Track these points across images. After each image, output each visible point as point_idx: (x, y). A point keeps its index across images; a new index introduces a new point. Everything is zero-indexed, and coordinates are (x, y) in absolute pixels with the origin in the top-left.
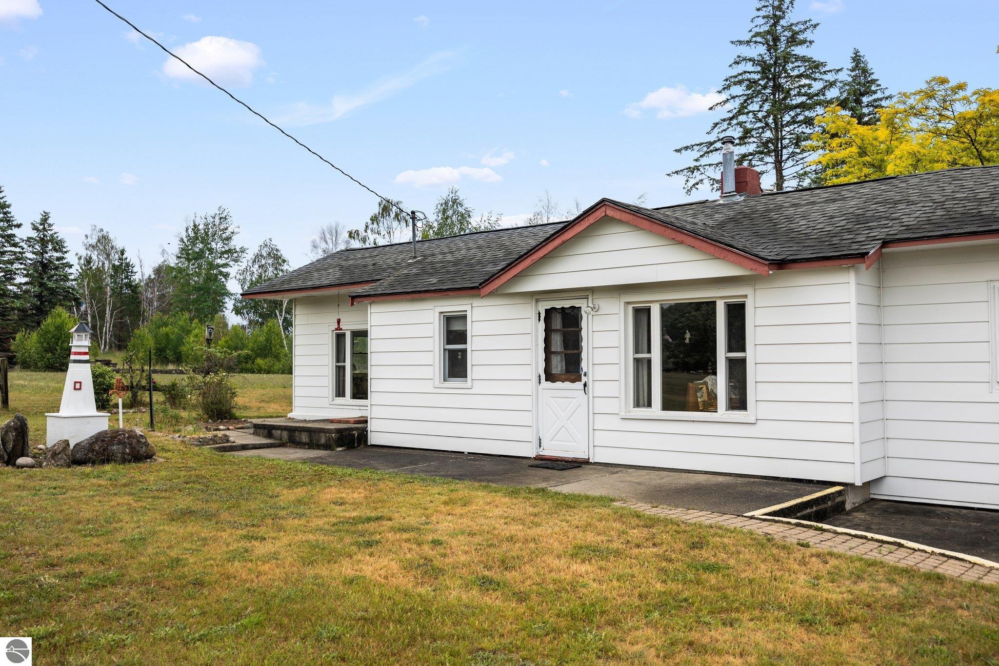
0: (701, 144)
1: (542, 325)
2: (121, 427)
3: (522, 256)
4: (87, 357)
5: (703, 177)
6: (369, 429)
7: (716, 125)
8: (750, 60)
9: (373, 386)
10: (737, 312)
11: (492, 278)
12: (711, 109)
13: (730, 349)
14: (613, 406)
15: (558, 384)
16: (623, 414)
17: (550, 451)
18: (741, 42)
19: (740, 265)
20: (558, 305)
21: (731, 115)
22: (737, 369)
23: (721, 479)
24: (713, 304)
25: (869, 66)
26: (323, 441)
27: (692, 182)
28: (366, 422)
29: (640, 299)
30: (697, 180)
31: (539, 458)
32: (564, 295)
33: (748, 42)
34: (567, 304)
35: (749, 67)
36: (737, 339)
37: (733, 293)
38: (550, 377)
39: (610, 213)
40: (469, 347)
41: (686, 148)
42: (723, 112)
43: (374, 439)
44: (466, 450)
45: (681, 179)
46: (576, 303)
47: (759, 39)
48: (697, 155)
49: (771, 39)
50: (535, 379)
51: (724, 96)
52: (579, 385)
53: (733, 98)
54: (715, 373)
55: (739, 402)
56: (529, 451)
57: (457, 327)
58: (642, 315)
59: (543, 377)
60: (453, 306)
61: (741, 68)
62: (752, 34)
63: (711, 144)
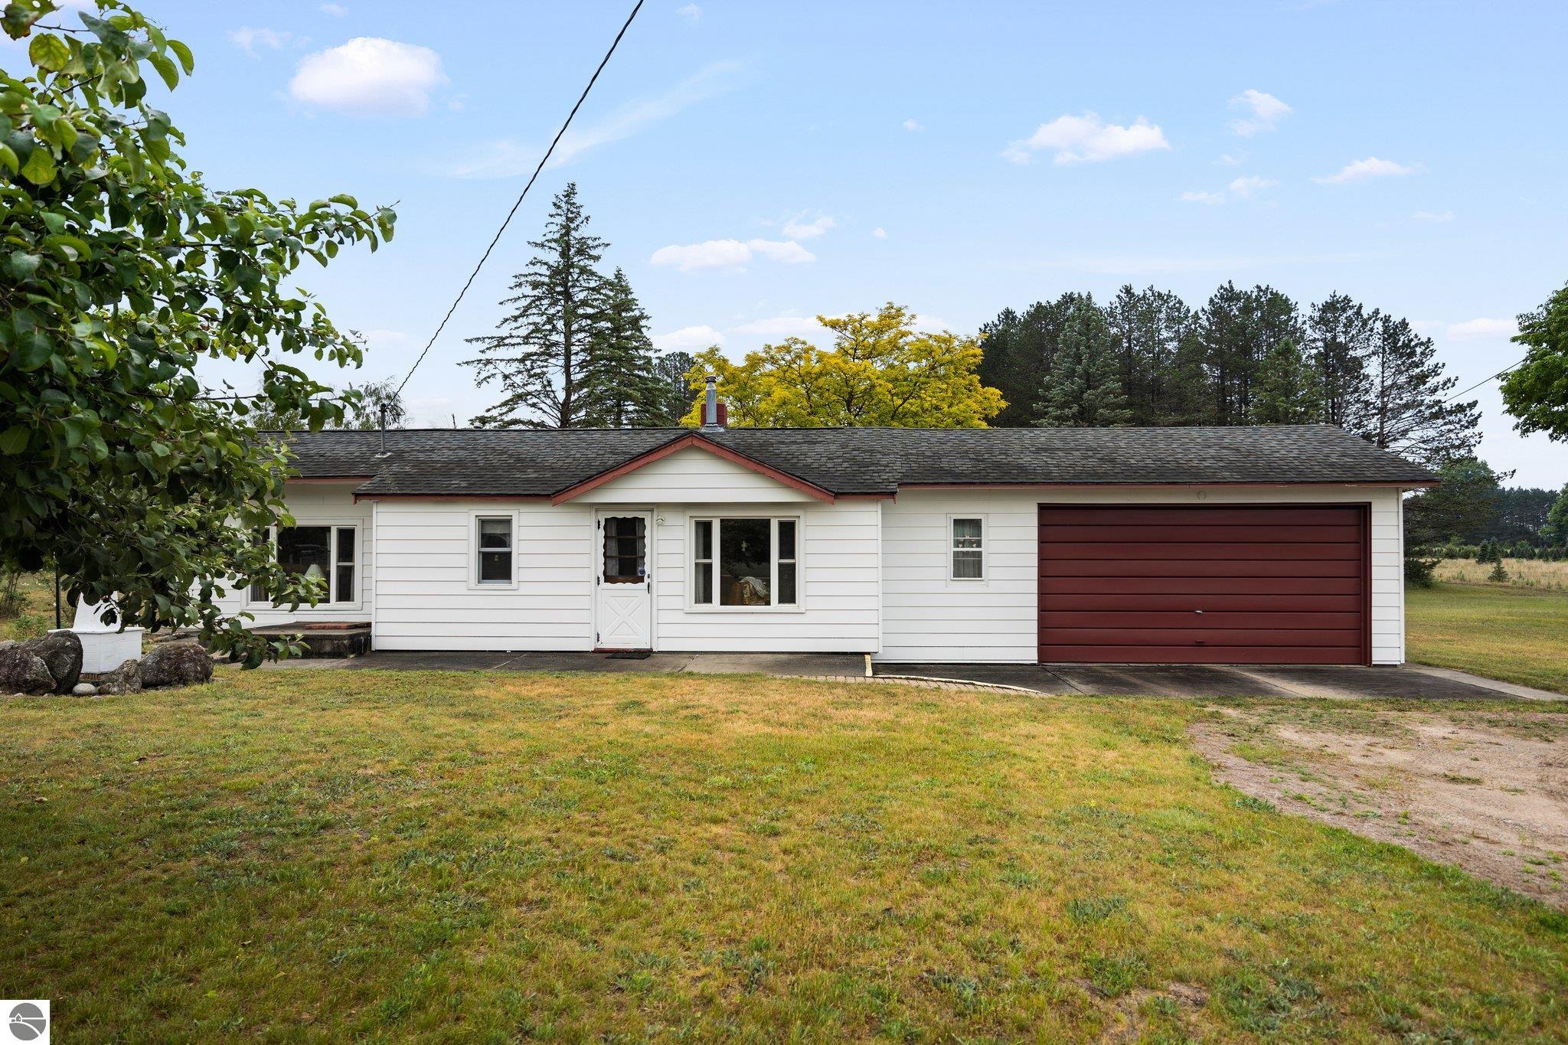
0: (492, 338)
1: (602, 532)
5: (494, 371)
6: (373, 633)
7: (506, 320)
8: (545, 264)
12: (501, 303)
13: (781, 557)
14: (678, 603)
15: (619, 585)
16: (687, 610)
17: (609, 643)
18: (536, 245)
20: (620, 515)
21: (518, 313)
22: (788, 574)
24: (766, 523)
25: (630, 285)
27: (484, 375)
28: (369, 625)
29: (704, 515)
30: (489, 374)
31: (598, 651)
32: (632, 507)
33: (543, 245)
34: (629, 515)
35: (544, 270)
36: (788, 548)
37: (787, 515)
38: (609, 579)
40: (513, 550)
41: (478, 339)
42: (511, 310)
43: (378, 644)
44: (509, 649)
45: (473, 370)
46: (640, 515)
47: (553, 245)
48: (484, 346)
49: (564, 243)
50: (594, 581)
51: (518, 292)
52: (642, 586)
53: (525, 296)
54: (768, 575)
55: (788, 595)
56: (588, 646)
57: (498, 530)
58: (704, 529)
59: (602, 578)
60: (495, 511)
61: (538, 269)
62: (545, 238)
63: (503, 339)
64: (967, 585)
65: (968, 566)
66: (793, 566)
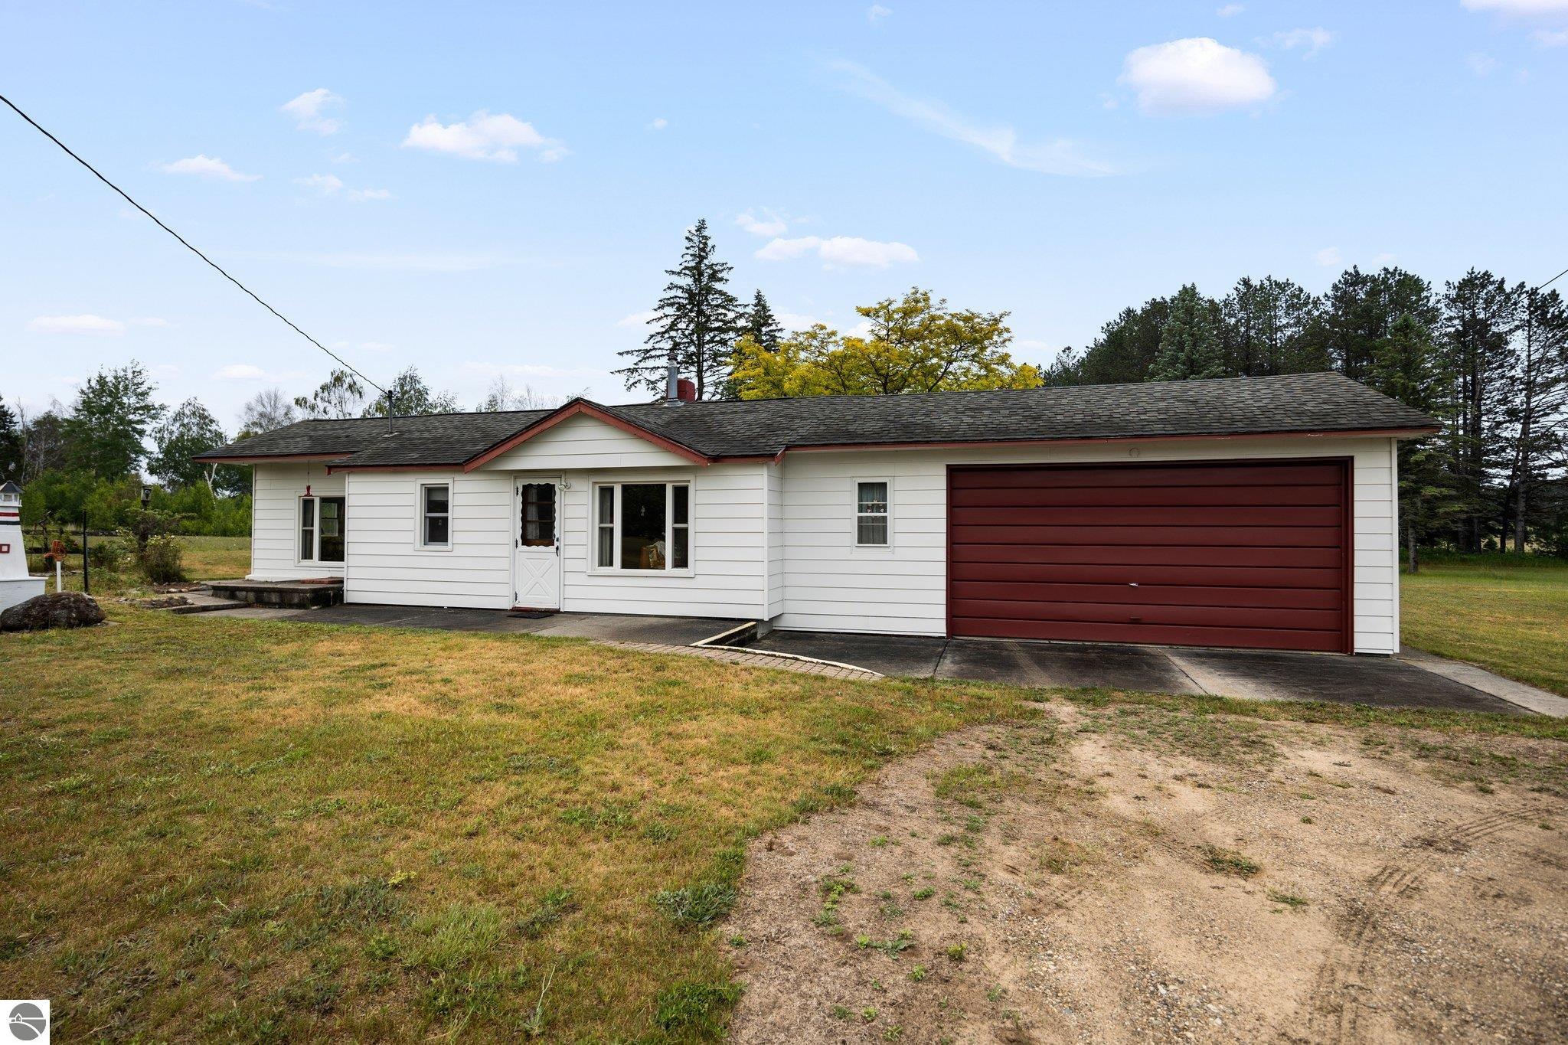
0: (639, 351)
1: (520, 498)
2: (59, 590)
3: (503, 440)
4: (17, 519)
5: (641, 378)
6: (345, 588)
7: (652, 336)
8: (680, 287)
9: (350, 549)
10: (681, 494)
11: (475, 457)
12: (648, 323)
13: (676, 521)
14: (581, 565)
15: (534, 548)
16: (589, 572)
17: (523, 603)
18: (673, 273)
19: (687, 458)
20: (535, 482)
21: (663, 330)
22: (681, 537)
23: (668, 620)
24: (662, 488)
25: (768, 305)
26: (296, 600)
27: (632, 381)
28: (342, 582)
29: (605, 481)
30: (636, 380)
31: (514, 609)
32: (541, 474)
33: (679, 273)
34: (543, 482)
35: (679, 293)
36: (681, 514)
37: (680, 479)
38: (526, 541)
39: (584, 410)
40: (450, 515)
41: (628, 352)
42: (657, 327)
43: (350, 597)
44: (446, 605)
45: (623, 377)
46: (551, 481)
47: (687, 272)
48: (637, 359)
49: (696, 272)
50: (513, 543)
51: (660, 313)
52: (552, 549)
53: (666, 316)
54: (663, 539)
55: (681, 561)
56: (507, 604)
57: (438, 497)
58: (606, 493)
59: (520, 541)
60: (435, 479)
61: (673, 293)
62: (682, 267)
63: (648, 351)
64: (872, 552)
65: (872, 532)
66: (686, 530)
